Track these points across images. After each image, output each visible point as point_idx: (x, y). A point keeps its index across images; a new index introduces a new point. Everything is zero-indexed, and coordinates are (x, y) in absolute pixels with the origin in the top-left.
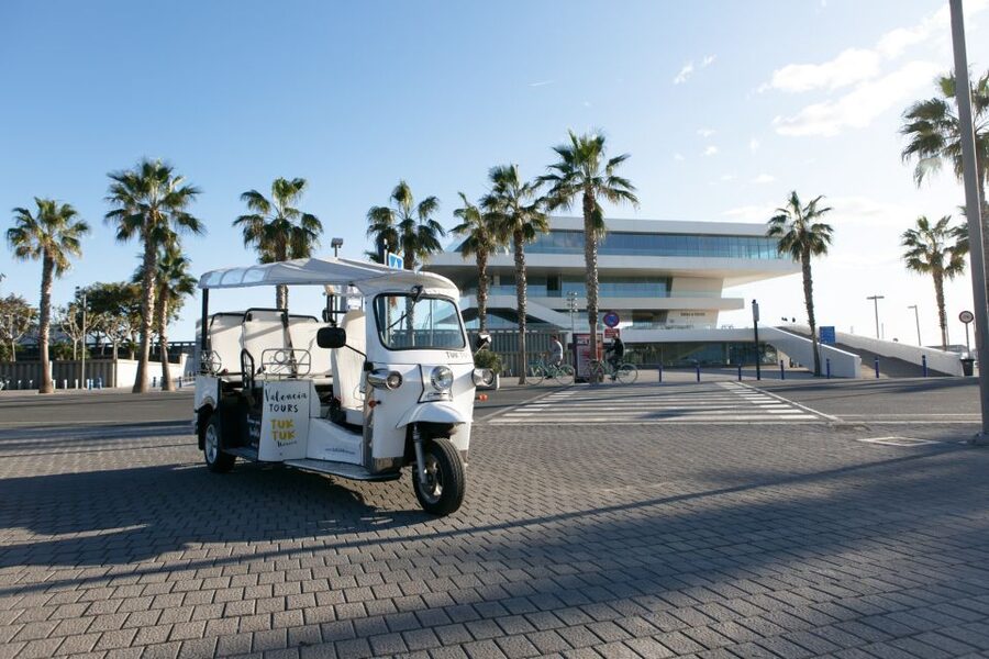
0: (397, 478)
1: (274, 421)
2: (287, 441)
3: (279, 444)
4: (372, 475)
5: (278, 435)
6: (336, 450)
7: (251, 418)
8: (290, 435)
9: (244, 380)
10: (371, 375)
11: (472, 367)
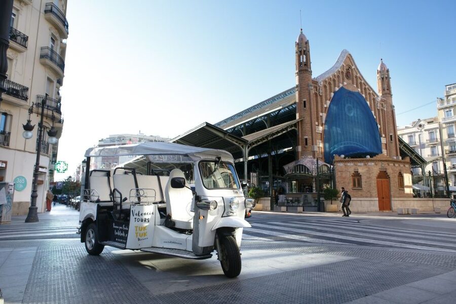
0: (210, 257)
1: (136, 227)
2: (143, 238)
3: (139, 240)
4: (197, 255)
5: (138, 234)
6: (171, 242)
7: (115, 225)
8: (145, 234)
9: (114, 205)
10: (198, 203)
11: (244, 198)
